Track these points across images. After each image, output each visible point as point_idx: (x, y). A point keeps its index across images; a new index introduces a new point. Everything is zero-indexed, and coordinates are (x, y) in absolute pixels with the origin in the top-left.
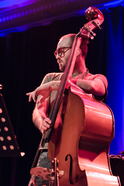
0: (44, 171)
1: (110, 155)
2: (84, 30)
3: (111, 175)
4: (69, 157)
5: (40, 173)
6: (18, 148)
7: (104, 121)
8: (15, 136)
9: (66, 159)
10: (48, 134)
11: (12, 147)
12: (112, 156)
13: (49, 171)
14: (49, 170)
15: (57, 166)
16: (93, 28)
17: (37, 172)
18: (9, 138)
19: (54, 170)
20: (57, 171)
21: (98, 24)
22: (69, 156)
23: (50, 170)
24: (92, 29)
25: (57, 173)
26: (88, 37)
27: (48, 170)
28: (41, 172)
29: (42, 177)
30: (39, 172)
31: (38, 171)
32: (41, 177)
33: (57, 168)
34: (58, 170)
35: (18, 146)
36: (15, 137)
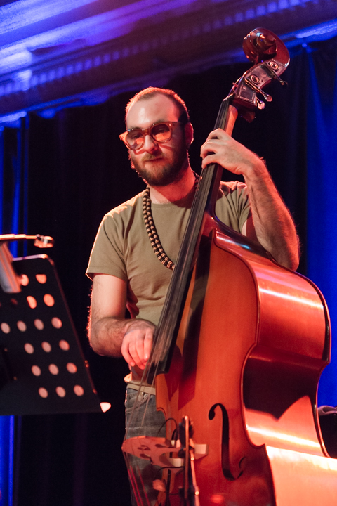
0: (158, 446)
1: (319, 406)
2: (244, 88)
3: (325, 456)
4: (218, 411)
5: (148, 449)
6: (94, 391)
7: (304, 322)
8: (86, 362)
9: (212, 415)
10: (165, 350)
11: (79, 391)
12: (325, 410)
13: (171, 445)
14: (170, 442)
15: (191, 436)
16: (264, 82)
17: (139, 448)
18: (72, 368)
19: (183, 443)
20: (190, 448)
21: (276, 70)
22: (218, 407)
23: (173, 442)
24: (261, 84)
25: (191, 452)
26: (252, 104)
27: (168, 442)
28: (150, 447)
29: (150, 458)
30: (144, 448)
31: (143, 446)
32: (149, 460)
33: (191, 440)
34: (192, 444)
35: (92, 386)
36: (87, 366)
